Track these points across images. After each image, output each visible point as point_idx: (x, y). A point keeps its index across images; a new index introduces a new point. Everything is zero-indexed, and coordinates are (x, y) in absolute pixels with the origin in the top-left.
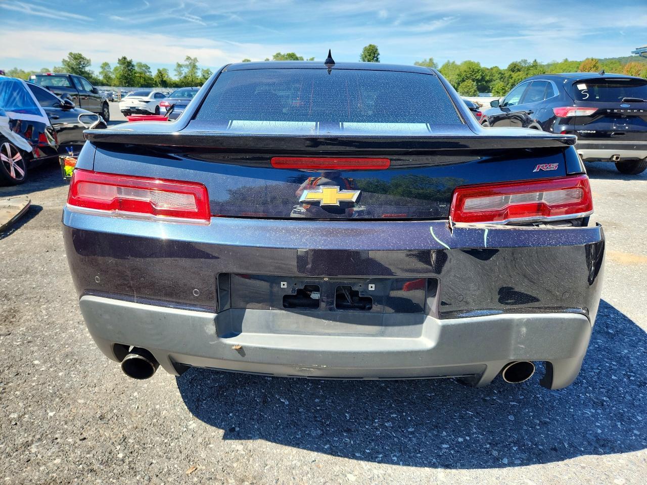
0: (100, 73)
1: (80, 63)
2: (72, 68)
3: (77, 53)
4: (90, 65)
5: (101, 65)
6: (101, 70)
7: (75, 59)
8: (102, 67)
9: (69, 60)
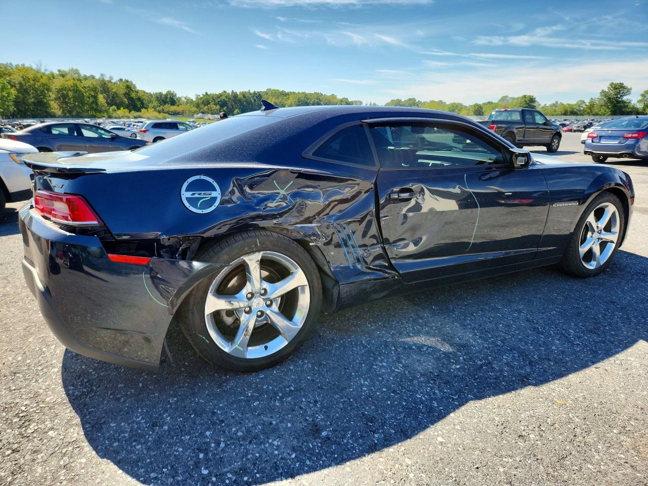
0: (639, 101)
1: (619, 93)
2: (609, 98)
3: (619, 83)
4: (630, 94)
5: (642, 92)
6: (640, 98)
7: (615, 88)
8: (642, 95)
9: (607, 91)
